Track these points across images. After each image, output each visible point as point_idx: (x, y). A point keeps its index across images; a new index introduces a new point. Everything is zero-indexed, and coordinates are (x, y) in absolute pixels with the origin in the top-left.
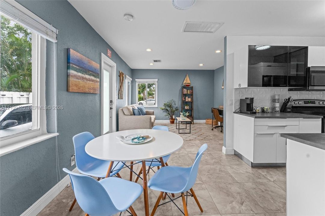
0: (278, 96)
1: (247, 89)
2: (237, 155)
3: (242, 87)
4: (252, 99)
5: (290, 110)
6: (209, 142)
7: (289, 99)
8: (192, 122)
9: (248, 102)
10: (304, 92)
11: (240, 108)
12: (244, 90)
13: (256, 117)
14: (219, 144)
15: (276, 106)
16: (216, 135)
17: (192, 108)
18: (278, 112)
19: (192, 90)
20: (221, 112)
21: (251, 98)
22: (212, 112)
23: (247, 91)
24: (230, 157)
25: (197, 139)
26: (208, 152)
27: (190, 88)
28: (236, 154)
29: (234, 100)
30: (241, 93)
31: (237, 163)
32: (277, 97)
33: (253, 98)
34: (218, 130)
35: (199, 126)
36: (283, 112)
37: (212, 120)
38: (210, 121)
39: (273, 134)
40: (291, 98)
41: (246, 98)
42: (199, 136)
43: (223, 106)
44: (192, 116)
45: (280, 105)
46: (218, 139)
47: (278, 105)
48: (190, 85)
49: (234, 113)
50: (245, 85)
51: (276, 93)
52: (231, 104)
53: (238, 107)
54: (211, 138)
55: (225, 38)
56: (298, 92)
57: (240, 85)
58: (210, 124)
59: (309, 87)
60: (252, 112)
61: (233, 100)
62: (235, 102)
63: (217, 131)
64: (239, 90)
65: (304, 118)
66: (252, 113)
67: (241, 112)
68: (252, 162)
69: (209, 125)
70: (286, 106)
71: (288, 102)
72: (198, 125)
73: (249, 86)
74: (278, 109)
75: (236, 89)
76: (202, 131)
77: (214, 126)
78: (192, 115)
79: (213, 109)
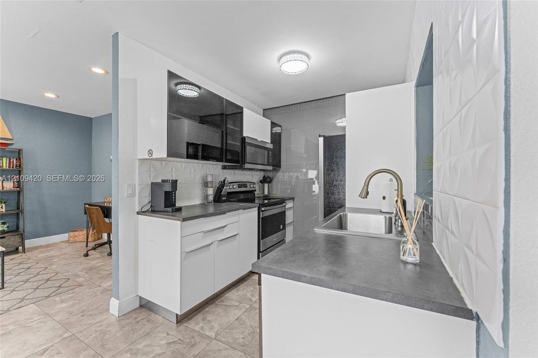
0: (211, 176)
1: (164, 163)
2: (145, 306)
3: (154, 156)
4: (174, 183)
5: (225, 198)
6: (71, 298)
7: (224, 180)
8: (20, 248)
9: (168, 188)
10: (237, 171)
11: (151, 202)
12: (158, 164)
13: (184, 220)
14: (101, 293)
15: (209, 194)
16: (96, 268)
17: (18, 208)
18: (211, 202)
19: (19, 159)
20: (107, 212)
21: (172, 180)
22: (86, 213)
23: (164, 166)
24: (130, 320)
25: (28, 302)
26: (66, 335)
27: (13, 152)
28: (143, 303)
29: (139, 185)
30: (152, 169)
31: (148, 327)
32: (210, 179)
33: (176, 181)
34: (101, 252)
35: (42, 255)
36: (217, 202)
37: (85, 232)
38: (81, 235)
39: (209, 245)
40: (226, 180)
41: (163, 181)
42: (37, 288)
43: (111, 197)
44: (21, 229)
45: (214, 192)
46: (100, 278)
47: (211, 191)
48: (12, 144)
49: (138, 213)
50: (161, 152)
51: (208, 171)
52: (132, 195)
53: (147, 199)
54: (80, 280)
55: (116, 36)
56: (232, 171)
57: (150, 152)
58: (81, 240)
59: (244, 164)
60: (174, 208)
61: (135, 184)
62: (141, 191)
63: (99, 256)
64: (149, 161)
65: (244, 209)
66: (174, 211)
67: (153, 211)
68: (177, 314)
69: (78, 245)
70: (221, 192)
71: (223, 187)
72: (42, 252)
73: (168, 156)
74: (211, 198)
75: (142, 160)
76: (54, 267)
77: (91, 245)
78: (18, 228)
79: (87, 206)
